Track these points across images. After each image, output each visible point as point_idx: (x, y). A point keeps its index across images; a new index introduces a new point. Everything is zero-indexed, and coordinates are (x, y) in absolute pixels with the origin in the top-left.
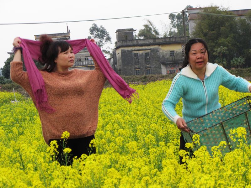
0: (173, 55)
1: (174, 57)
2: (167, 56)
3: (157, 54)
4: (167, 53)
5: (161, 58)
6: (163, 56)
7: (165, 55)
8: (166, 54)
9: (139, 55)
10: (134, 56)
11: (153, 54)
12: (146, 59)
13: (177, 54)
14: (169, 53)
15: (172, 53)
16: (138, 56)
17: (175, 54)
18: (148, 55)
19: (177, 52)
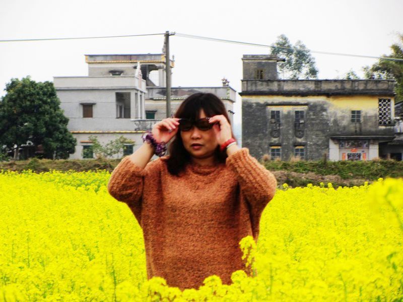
0: (359, 121)
1: (360, 124)
2: (345, 123)
3: (323, 115)
4: (344, 114)
5: (331, 124)
6: (335, 122)
7: (339, 118)
8: (343, 117)
9: (281, 115)
10: (270, 117)
11: (314, 115)
12: (295, 125)
13: (368, 118)
14: (348, 115)
15: (356, 115)
16: (278, 116)
17: (362, 119)
18: (302, 117)
19: (368, 115)
